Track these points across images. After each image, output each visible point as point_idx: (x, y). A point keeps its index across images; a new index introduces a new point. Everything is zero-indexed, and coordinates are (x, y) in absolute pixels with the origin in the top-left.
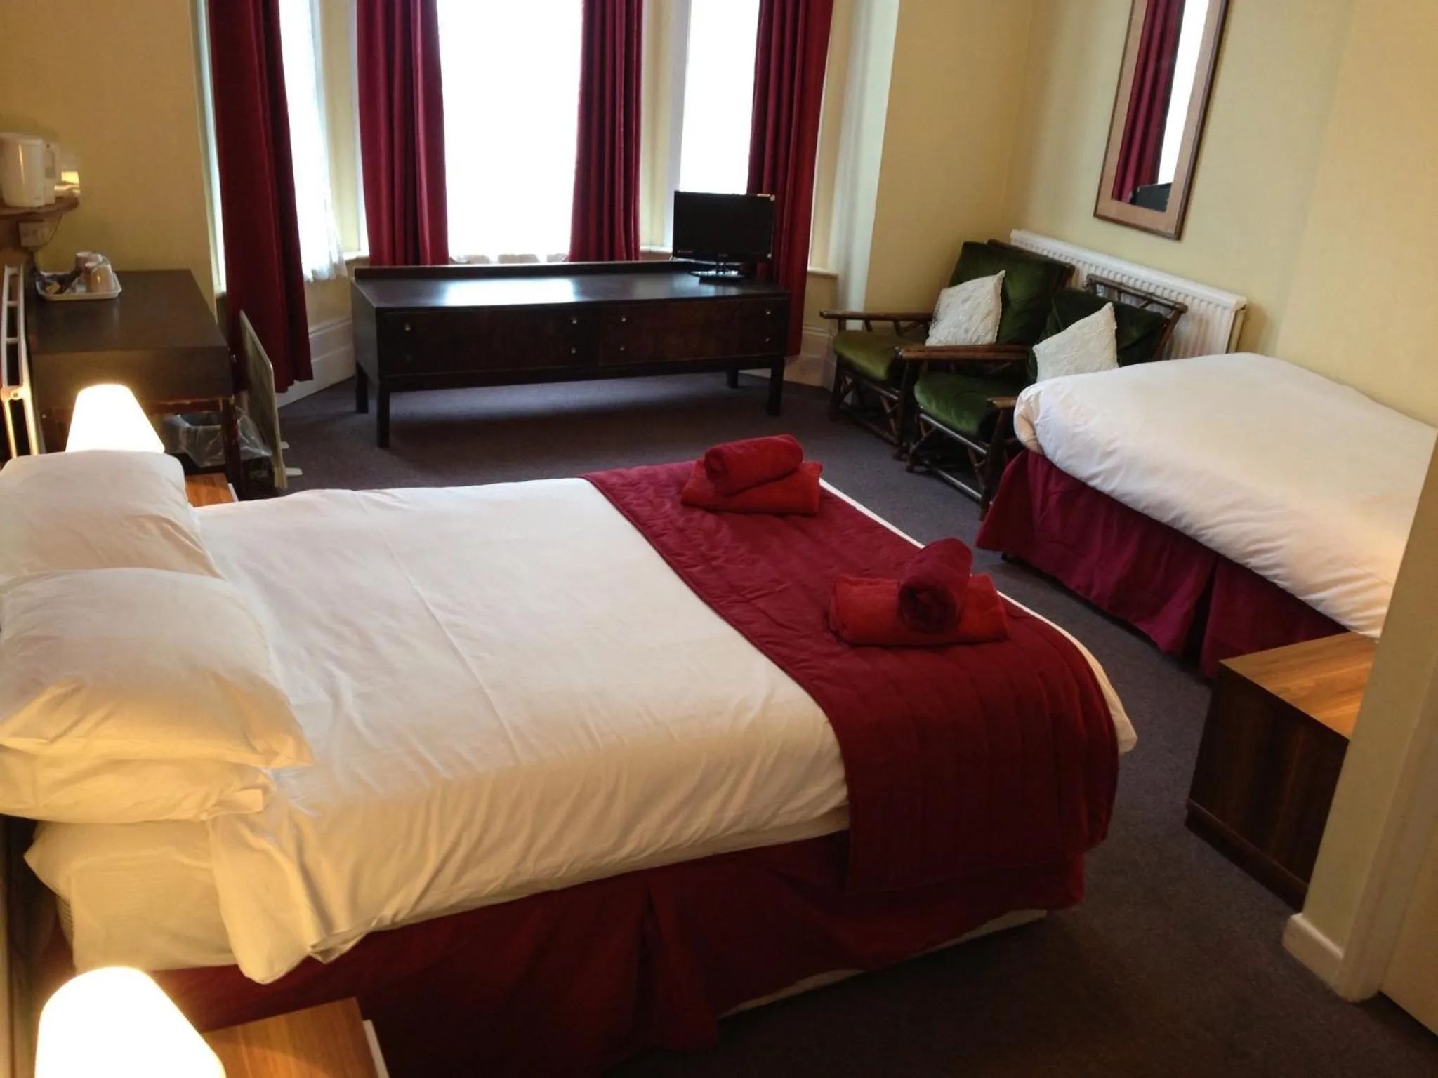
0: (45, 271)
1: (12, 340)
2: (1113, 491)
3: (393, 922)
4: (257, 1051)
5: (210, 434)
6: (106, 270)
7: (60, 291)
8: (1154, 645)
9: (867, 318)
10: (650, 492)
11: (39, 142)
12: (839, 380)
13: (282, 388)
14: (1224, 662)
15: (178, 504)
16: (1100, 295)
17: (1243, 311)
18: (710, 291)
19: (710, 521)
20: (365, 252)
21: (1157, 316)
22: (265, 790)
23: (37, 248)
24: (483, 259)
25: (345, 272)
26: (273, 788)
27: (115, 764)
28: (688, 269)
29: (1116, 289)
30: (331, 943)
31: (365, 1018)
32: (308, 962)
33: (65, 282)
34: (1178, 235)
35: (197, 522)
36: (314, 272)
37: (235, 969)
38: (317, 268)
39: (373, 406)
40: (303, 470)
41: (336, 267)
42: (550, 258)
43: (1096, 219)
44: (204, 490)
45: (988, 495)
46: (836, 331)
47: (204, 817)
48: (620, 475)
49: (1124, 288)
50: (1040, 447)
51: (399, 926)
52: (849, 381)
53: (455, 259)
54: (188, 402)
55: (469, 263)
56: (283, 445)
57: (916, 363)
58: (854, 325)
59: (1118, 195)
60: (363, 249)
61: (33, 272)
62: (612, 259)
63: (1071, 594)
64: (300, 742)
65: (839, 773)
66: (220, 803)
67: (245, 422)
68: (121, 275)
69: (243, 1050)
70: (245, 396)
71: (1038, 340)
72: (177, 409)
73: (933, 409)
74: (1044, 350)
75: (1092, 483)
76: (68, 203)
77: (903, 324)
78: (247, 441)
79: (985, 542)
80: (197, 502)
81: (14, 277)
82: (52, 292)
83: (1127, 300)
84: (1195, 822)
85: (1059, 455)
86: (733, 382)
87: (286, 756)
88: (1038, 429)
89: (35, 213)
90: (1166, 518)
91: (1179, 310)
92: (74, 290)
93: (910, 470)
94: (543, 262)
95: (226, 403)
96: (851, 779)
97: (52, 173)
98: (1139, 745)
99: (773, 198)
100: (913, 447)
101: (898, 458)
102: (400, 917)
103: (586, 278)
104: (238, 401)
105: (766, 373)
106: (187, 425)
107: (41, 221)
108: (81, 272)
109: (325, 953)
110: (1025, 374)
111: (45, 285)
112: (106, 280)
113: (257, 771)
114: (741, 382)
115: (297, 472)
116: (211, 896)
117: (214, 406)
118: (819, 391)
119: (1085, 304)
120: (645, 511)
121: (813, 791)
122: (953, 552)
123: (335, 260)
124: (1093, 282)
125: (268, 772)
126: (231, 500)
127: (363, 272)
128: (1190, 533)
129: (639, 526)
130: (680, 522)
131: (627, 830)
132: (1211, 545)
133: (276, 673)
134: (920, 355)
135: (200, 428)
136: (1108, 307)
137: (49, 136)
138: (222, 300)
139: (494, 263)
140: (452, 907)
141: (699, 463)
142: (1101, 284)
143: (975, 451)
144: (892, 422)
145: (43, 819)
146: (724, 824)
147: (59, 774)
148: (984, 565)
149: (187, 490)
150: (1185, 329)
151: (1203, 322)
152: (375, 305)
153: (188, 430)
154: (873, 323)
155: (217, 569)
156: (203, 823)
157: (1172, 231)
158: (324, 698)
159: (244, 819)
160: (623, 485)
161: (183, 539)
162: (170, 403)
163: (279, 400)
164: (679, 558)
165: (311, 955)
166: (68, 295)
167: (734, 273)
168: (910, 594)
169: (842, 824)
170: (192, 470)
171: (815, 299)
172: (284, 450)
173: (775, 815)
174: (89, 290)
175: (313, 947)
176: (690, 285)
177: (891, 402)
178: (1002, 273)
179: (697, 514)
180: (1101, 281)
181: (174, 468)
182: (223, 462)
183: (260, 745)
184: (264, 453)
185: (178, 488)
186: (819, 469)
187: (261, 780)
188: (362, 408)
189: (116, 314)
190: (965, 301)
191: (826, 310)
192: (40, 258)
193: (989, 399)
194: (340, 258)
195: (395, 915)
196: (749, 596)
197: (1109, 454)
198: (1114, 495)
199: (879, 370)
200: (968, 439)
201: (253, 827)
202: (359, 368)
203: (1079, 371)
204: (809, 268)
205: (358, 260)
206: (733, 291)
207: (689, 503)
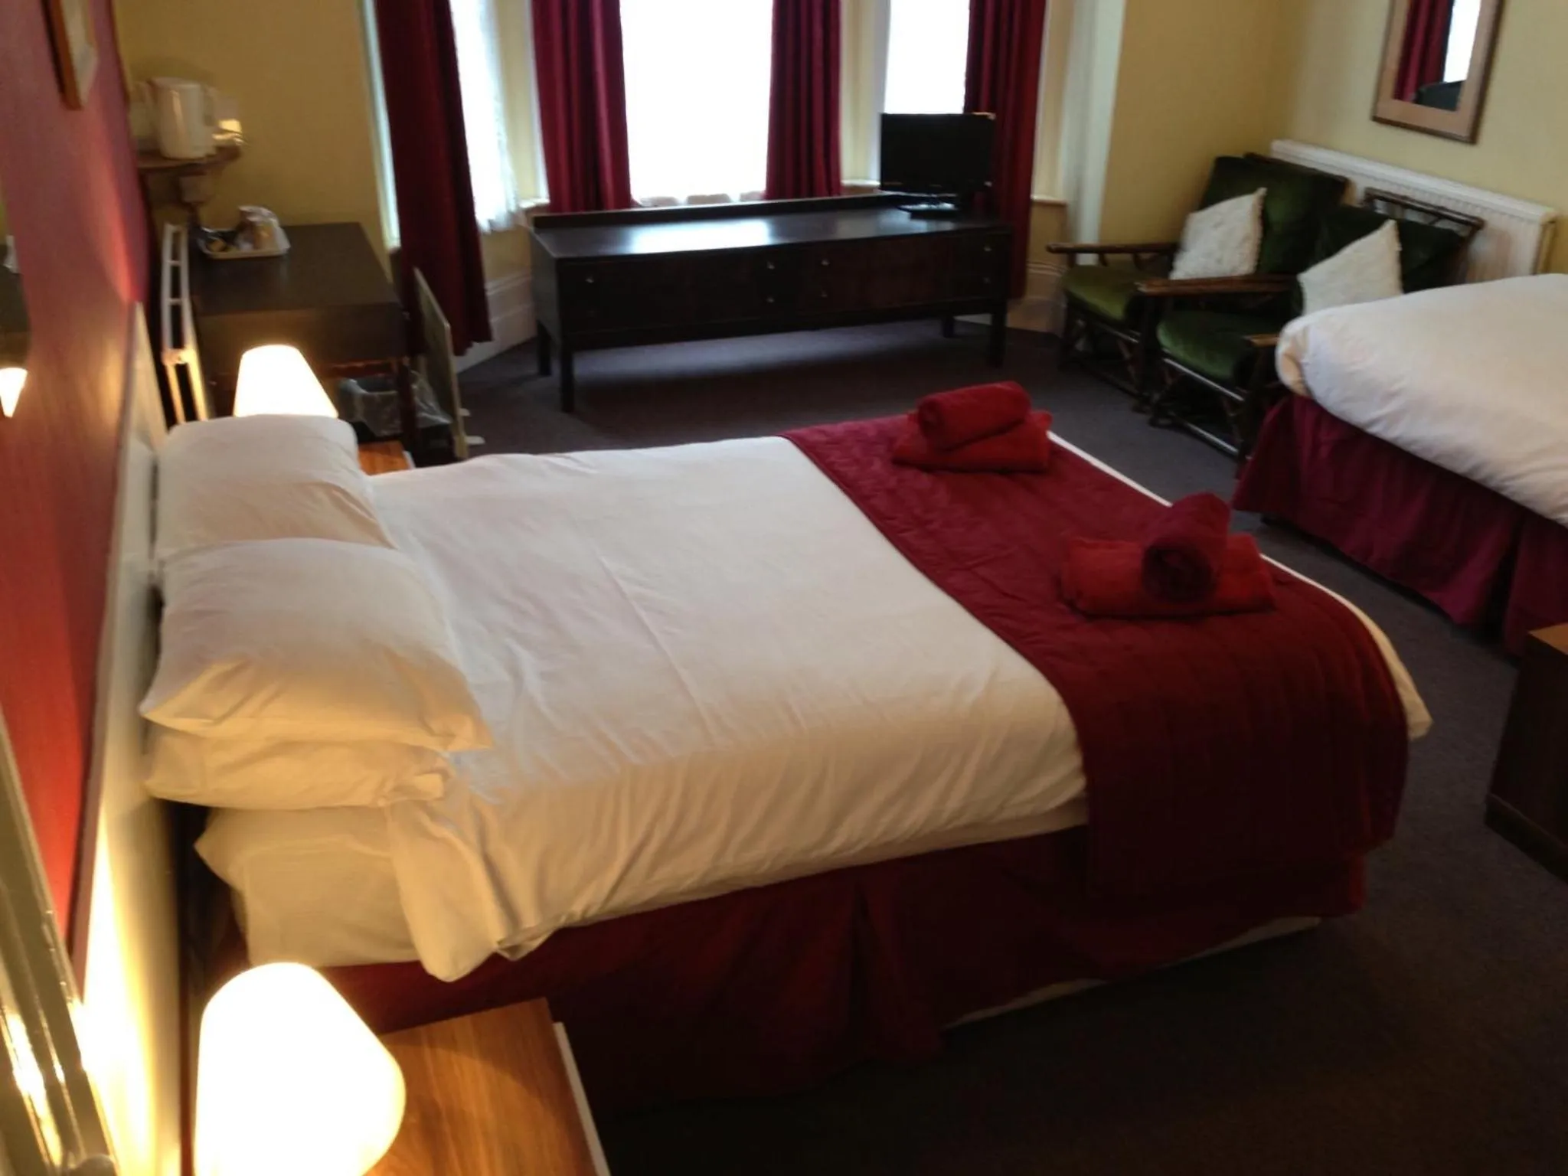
0: (208, 227)
1: (175, 301)
2: (1397, 438)
3: (584, 919)
4: (441, 1052)
5: (387, 400)
6: (269, 224)
7: (224, 249)
8: (1446, 616)
9: (1101, 251)
10: (856, 451)
11: (193, 87)
12: (1069, 325)
13: (460, 351)
14: (1536, 633)
15: (351, 471)
16: (1380, 212)
17: (1553, 226)
18: (922, 226)
19: (925, 480)
20: (544, 199)
21: (1450, 233)
22: (444, 774)
23: (201, 203)
24: (671, 201)
25: (523, 222)
26: (453, 773)
27: (285, 747)
28: (895, 203)
29: (1398, 203)
30: (519, 939)
31: (556, 1020)
32: (494, 960)
33: (229, 238)
34: (1473, 138)
35: (370, 490)
36: (491, 222)
37: (416, 967)
38: (493, 217)
39: (556, 368)
40: (486, 439)
41: (513, 216)
42: (744, 197)
43: (1374, 124)
44: (379, 458)
45: (1244, 450)
46: (1065, 267)
47: (381, 803)
48: (823, 432)
49: (1408, 202)
50: (1308, 389)
51: (589, 923)
52: (1081, 323)
53: (640, 203)
54: (360, 365)
55: (656, 206)
56: (463, 412)
57: (1159, 299)
58: (1087, 260)
59: (1400, 94)
60: (542, 196)
61: (195, 229)
62: (811, 195)
63: (1345, 559)
64: (479, 723)
65: (1075, 760)
66: (399, 789)
67: (421, 386)
68: (290, 231)
69: (427, 1051)
70: (422, 361)
71: (1304, 267)
72: (352, 373)
73: (1180, 352)
74: (1312, 279)
75: (1374, 430)
76: (229, 153)
77: (1145, 256)
78: (425, 408)
79: (1244, 501)
80: (371, 470)
81: (176, 236)
82: (216, 251)
83: (1413, 217)
84: (1495, 819)
85: (1331, 397)
86: (949, 329)
87: (465, 737)
88: (1308, 370)
89: (195, 165)
90: (1461, 467)
91: (1475, 226)
92: (238, 246)
93: (1153, 423)
94: (735, 201)
95: (402, 368)
96: (1090, 766)
97: (210, 122)
98: (1433, 730)
99: (992, 116)
100: (1156, 397)
101: (1138, 410)
102: (593, 911)
103: (783, 218)
104: (415, 366)
105: (984, 319)
106: (363, 391)
107: (200, 173)
108: (245, 228)
109: (513, 949)
110: (1290, 305)
111: (210, 241)
112: (272, 235)
113: (436, 754)
114: (959, 330)
115: (477, 440)
116: (391, 888)
117: (386, 369)
118: (1047, 337)
119: (1362, 222)
120: (852, 471)
121: (1045, 782)
122: (1207, 508)
123: (513, 208)
124: (1371, 196)
125: (446, 755)
126: (406, 467)
127: (541, 220)
128: (1492, 484)
129: (845, 488)
130: (892, 482)
131: (837, 820)
132: (1516, 498)
133: (453, 649)
134: (1164, 290)
135: (376, 394)
136: (1389, 226)
137: (204, 78)
138: (396, 256)
139: (683, 205)
140: (646, 903)
141: (911, 418)
142: (1382, 199)
143: (1231, 399)
144: (1131, 369)
145: (215, 805)
146: (945, 816)
147: (225, 757)
148: (1242, 526)
149: (360, 457)
150: (1482, 247)
151: (1504, 240)
152: (555, 255)
153: (364, 397)
154: (1109, 257)
155: (390, 538)
156: (380, 810)
157: (1464, 132)
158: (506, 677)
159: (424, 806)
160: (828, 443)
161: (352, 506)
162: (343, 366)
163: (457, 365)
164: (888, 522)
165: (500, 952)
166: (233, 253)
167: (948, 206)
168: (1157, 558)
169: (1081, 819)
170: (366, 438)
171: (1041, 231)
172: (465, 418)
173: (1001, 808)
174: (256, 247)
175: (500, 943)
176: (899, 221)
177: (1129, 345)
178: (1262, 191)
179: (909, 474)
180: (1381, 195)
181: (346, 434)
182: (399, 431)
183: (435, 725)
184: (443, 420)
185: (348, 453)
186: (1048, 422)
187: (440, 764)
188: (545, 370)
189: (284, 271)
190: (1217, 226)
191: (1053, 243)
192: (204, 214)
193: (1247, 337)
194: (518, 206)
195: (585, 911)
196: (970, 563)
197: (1392, 396)
198: (1400, 443)
199: (1115, 309)
200: (1223, 385)
201: (434, 816)
202: (541, 328)
203: (1356, 299)
204: (1036, 196)
205: (538, 208)
206: (947, 226)
207: (900, 461)
